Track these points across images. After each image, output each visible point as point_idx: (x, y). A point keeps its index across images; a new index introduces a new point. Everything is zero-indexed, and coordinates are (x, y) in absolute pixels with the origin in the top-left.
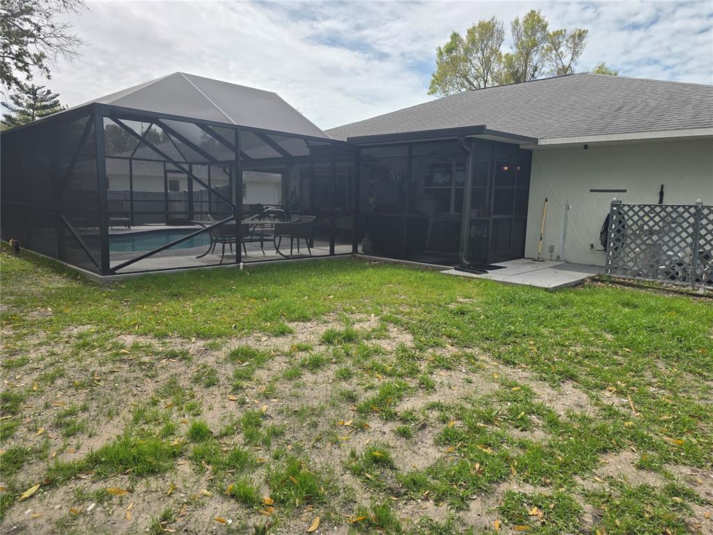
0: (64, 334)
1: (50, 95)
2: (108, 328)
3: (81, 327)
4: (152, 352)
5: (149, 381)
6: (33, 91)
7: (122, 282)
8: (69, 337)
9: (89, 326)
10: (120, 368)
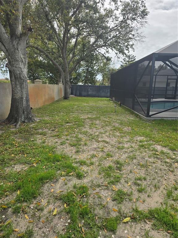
0: (135, 139)
1: (134, 57)
2: (150, 140)
3: (140, 137)
4: (170, 157)
5: (171, 173)
6: (129, 57)
7: (153, 121)
8: (137, 141)
9: (143, 138)
10: (157, 161)
